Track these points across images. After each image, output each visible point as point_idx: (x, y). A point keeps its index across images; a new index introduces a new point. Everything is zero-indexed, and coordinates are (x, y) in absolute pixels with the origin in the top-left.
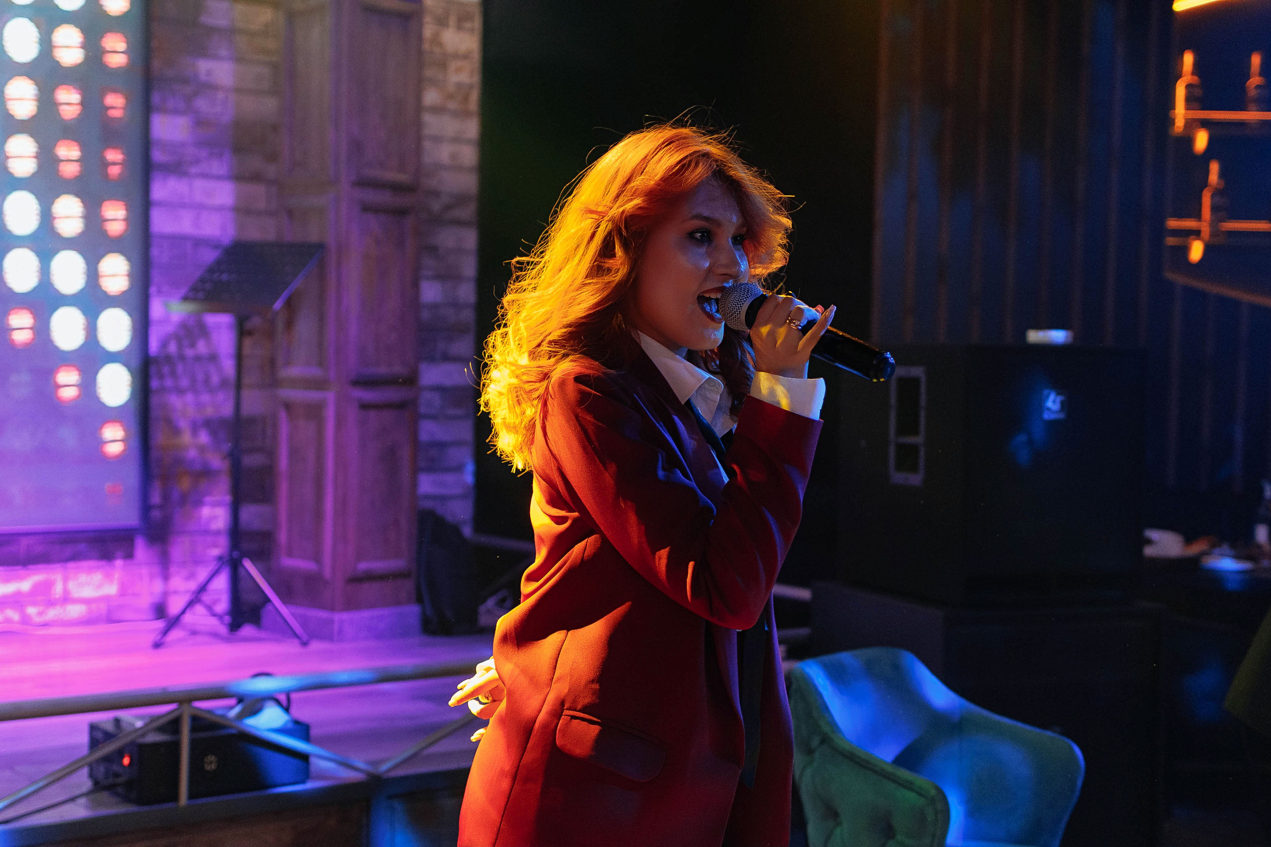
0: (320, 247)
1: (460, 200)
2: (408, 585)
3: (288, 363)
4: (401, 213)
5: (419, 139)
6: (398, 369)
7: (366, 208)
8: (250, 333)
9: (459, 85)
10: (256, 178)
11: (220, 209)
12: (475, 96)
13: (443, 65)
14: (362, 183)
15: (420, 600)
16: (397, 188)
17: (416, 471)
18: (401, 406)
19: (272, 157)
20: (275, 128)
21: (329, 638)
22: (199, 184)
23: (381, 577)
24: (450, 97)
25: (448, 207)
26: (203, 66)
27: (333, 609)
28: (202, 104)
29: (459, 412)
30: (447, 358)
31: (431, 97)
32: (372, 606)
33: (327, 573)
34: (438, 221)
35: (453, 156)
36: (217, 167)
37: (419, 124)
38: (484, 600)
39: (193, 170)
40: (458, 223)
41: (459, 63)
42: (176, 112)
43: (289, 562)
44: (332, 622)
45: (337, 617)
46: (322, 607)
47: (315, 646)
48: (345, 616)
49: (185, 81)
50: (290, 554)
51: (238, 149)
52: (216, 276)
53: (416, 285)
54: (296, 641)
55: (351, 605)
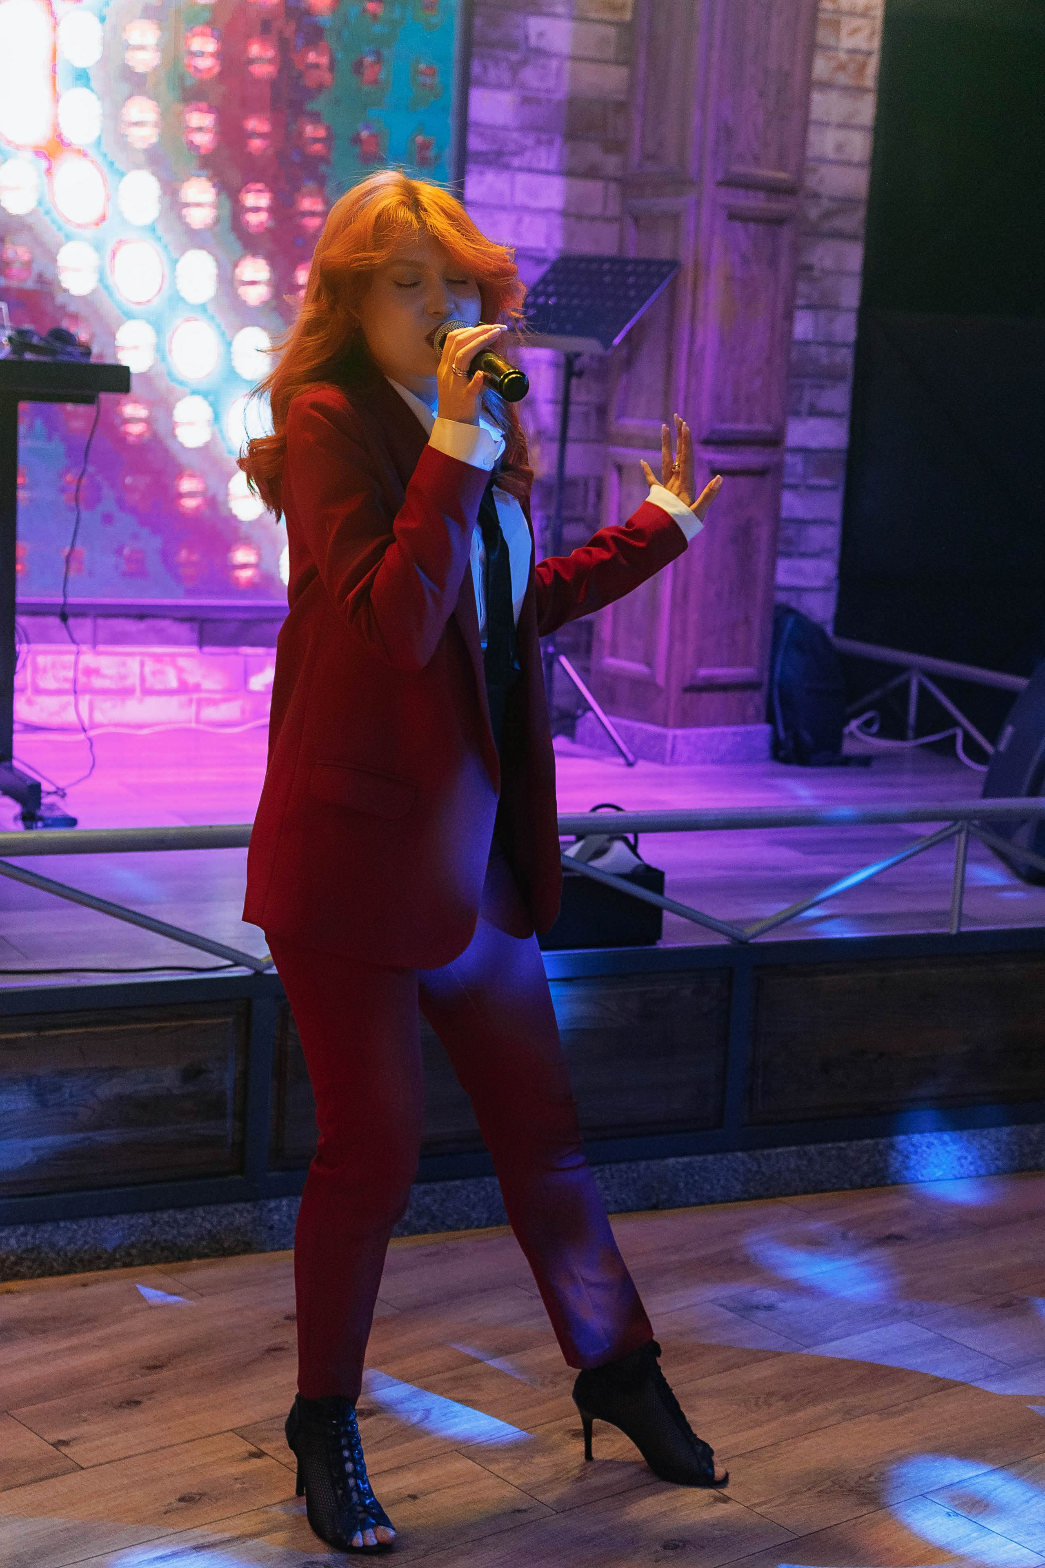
0: (674, 264)
1: (845, 203)
2: (758, 698)
3: (622, 414)
4: (779, 221)
5: (806, 124)
6: (761, 426)
7: (733, 216)
8: (580, 374)
9: (853, 51)
10: (592, 173)
11: (545, 212)
12: (873, 65)
13: (836, 25)
14: (731, 182)
15: (770, 719)
16: (774, 189)
17: (775, 555)
18: (761, 473)
19: (617, 146)
20: (621, 107)
21: (659, 758)
22: (522, 179)
23: (725, 688)
24: (842, 67)
25: (828, 215)
26: (535, 24)
27: (665, 725)
28: (529, 75)
29: (826, 482)
30: (814, 412)
31: (821, 67)
32: (713, 723)
33: (660, 681)
34: (816, 233)
35: (839, 148)
36: (547, 158)
37: (806, 105)
38: (846, 722)
39: (516, 162)
40: (840, 235)
41: (857, 22)
42: (500, 86)
43: (612, 663)
44: (663, 737)
45: (670, 733)
46: (652, 721)
47: (642, 766)
48: (679, 732)
49: (511, 45)
50: (614, 654)
51: (572, 136)
52: (541, 300)
53: (789, 317)
54: (621, 761)
55: (686, 720)
